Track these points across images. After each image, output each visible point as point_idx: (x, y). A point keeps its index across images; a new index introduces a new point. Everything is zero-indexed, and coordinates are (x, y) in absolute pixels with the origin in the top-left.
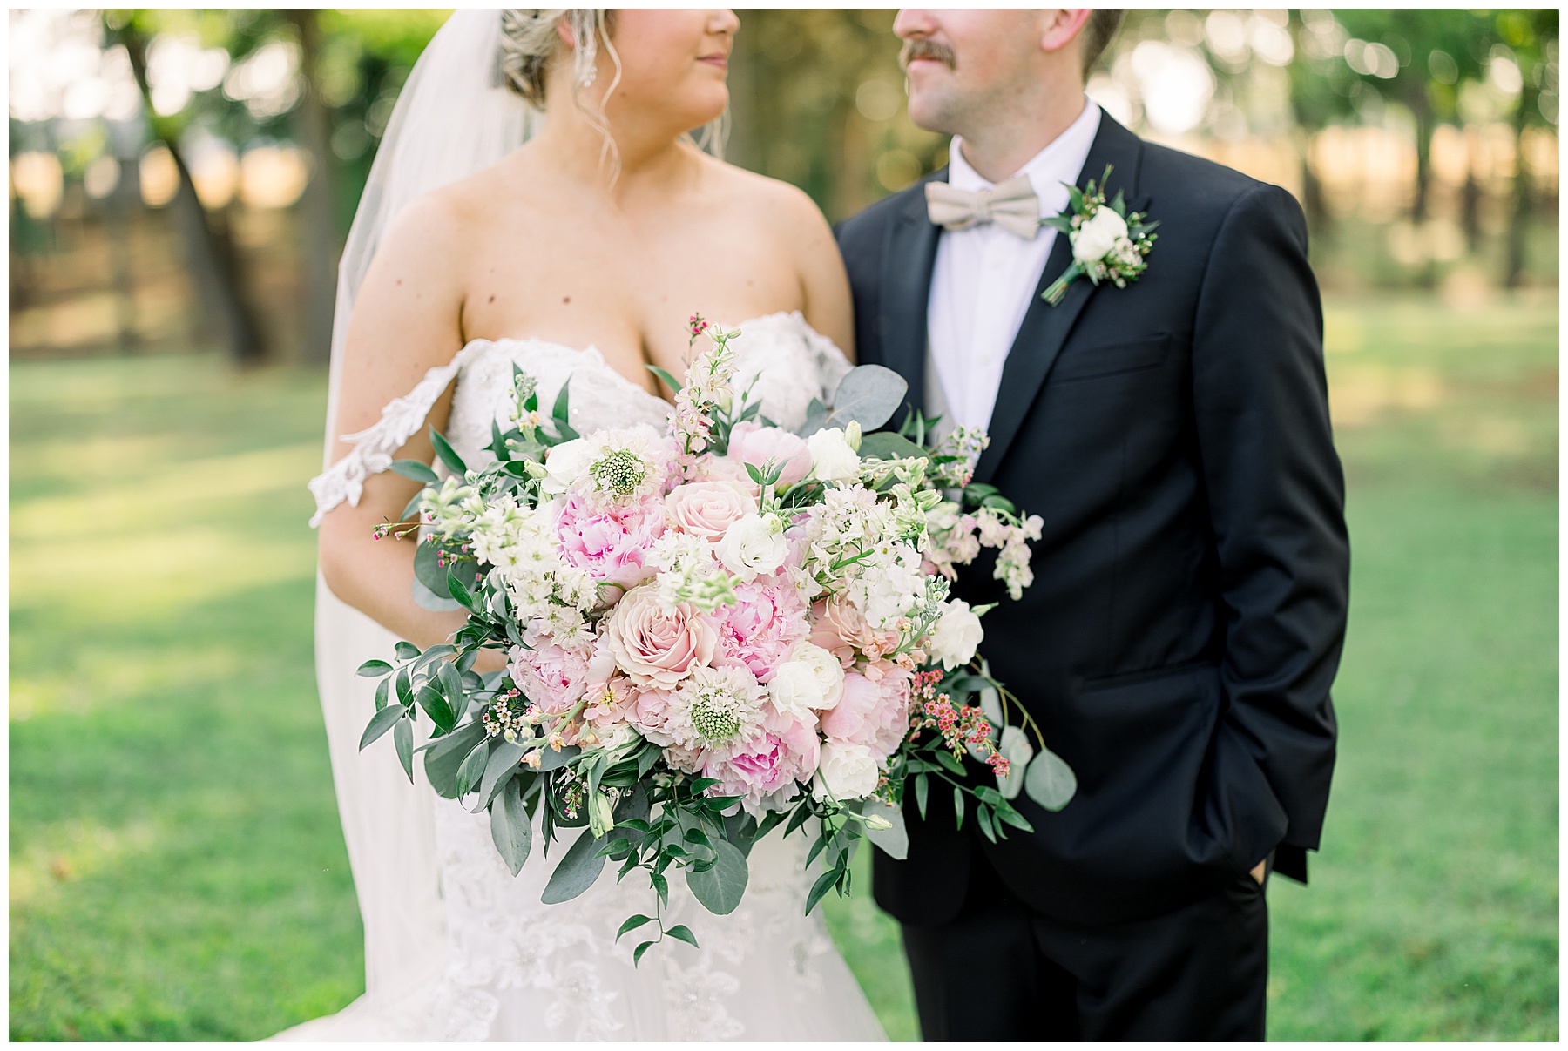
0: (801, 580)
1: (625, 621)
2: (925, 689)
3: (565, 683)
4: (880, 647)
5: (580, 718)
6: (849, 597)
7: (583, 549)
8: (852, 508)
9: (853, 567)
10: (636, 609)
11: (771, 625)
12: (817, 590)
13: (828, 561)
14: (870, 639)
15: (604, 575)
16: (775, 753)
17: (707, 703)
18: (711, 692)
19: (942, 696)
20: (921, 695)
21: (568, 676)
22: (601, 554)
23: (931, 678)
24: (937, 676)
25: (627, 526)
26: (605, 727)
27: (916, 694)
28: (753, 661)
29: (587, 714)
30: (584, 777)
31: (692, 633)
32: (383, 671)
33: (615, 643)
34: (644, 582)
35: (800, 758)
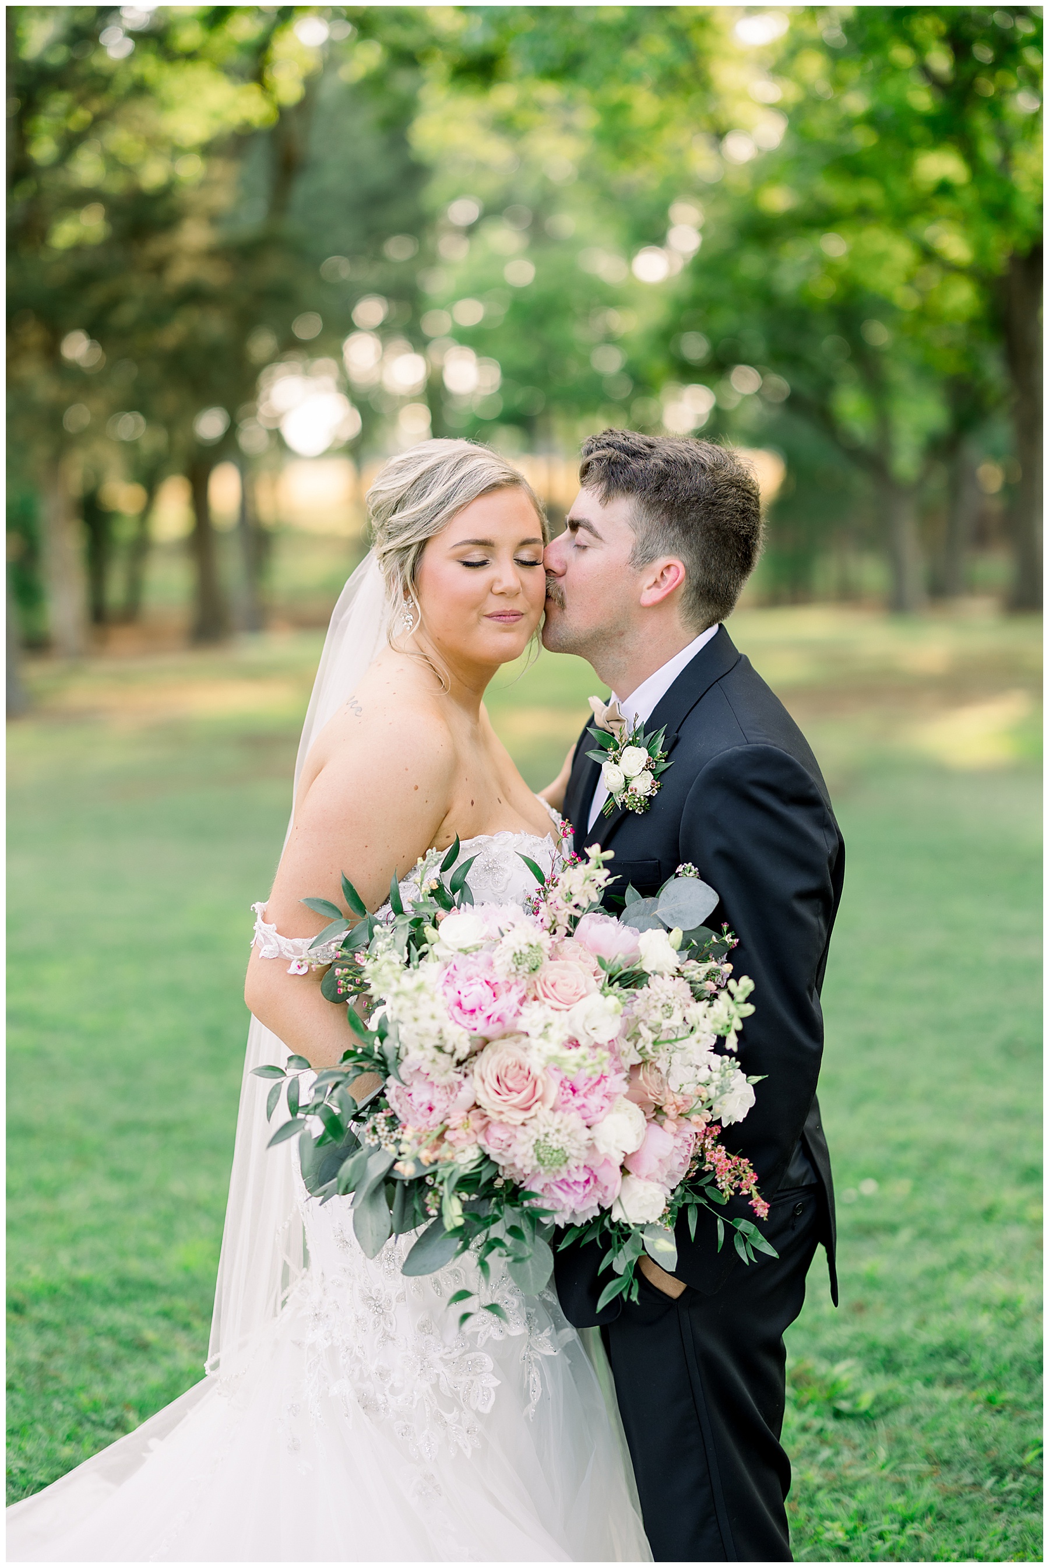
0: (627, 1050)
1: (487, 1065)
2: (707, 1141)
3: (431, 1109)
4: (678, 1108)
5: (441, 1137)
6: (658, 1065)
7: (459, 1004)
8: (672, 996)
9: (667, 1046)
10: (497, 1057)
11: (599, 1082)
12: (637, 1060)
13: (651, 1040)
14: (670, 1099)
15: (475, 1029)
16: (587, 1181)
17: (547, 1139)
18: (552, 1131)
19: (719, 1147)
20: (703, 1144)
21: (434, 1104)
22: (473, 1011)
23: (711, 1132)
24: (716, 1131)
25: (496, 991)
26: (460, 1146)
27: (699, 1144)
28: (583, 1109)
29: (448, 1136)
30: (441, 1183)
31: (539, 1083)
32: (278, 1076)
33: (478, 1082)
34: (504, 1037)
35: (606, 1188)
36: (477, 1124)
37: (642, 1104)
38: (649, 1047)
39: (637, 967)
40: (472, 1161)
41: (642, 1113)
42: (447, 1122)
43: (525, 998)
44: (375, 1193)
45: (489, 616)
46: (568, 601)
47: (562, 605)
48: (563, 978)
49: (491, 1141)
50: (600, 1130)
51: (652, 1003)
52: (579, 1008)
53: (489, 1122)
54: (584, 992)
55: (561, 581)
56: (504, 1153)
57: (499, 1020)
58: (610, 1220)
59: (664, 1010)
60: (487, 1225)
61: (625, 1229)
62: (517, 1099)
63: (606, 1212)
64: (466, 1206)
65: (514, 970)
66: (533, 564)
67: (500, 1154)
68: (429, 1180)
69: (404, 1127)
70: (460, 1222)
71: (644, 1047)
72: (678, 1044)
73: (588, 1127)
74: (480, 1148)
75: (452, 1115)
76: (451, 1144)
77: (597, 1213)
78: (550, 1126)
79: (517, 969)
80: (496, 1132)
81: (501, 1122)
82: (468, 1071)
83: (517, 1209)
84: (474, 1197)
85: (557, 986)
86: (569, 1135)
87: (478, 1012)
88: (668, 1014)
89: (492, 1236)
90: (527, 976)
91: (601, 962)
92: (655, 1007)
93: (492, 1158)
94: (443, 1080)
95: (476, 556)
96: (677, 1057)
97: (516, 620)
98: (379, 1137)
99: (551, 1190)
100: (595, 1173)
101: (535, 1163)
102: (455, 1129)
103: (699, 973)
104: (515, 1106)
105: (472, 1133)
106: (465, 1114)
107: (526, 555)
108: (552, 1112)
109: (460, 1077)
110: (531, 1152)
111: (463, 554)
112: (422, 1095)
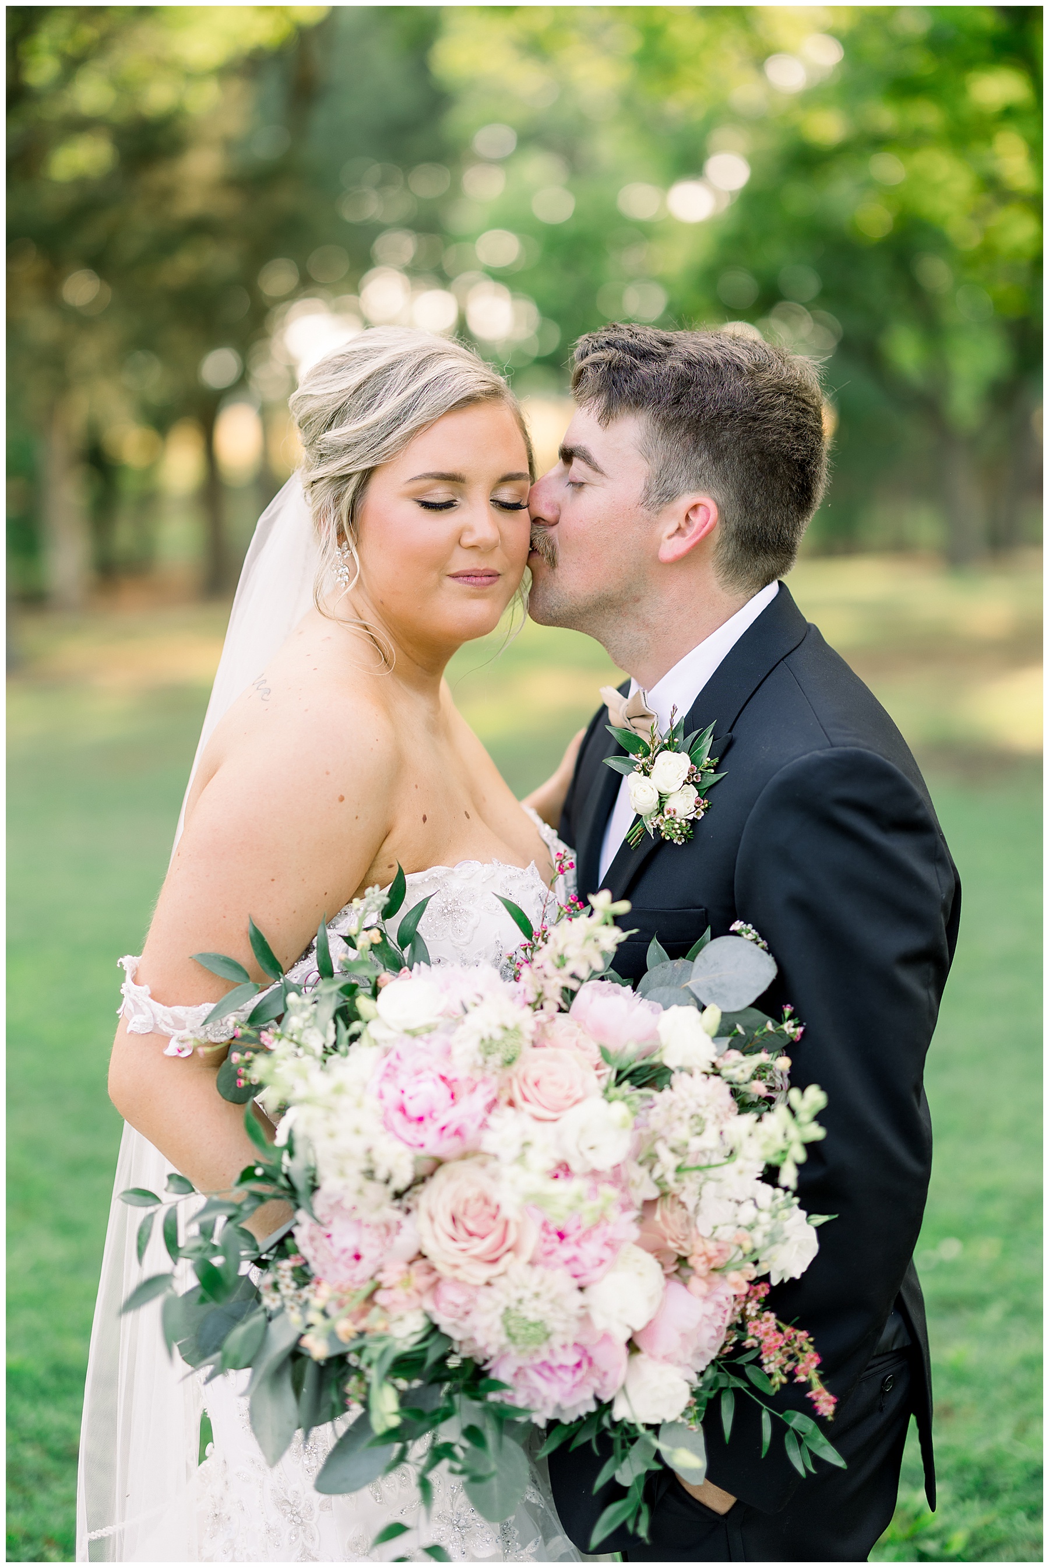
0: (638, 1179)
1: (438, 1197)
2: (749, 1306)
4: (709, 1260)
5: (370, 1298)
6: (683, 1198)
7: (403, 1109)
8: (704, 1102)
9: (696, 1174)
10: (452, 1187)
11: (597, 1225)
12: (653, 1193)
13: (673, 1166)
14: (699, 1247)
15: (422, 1146)
16: (578, 1365)
17: (521, 1307)
18: (527, 1294)
19: (767, 1314)
20: (744, 1310)
21: (363, 1252)
22: (421, 1119)
23: (756, 1292)
24: (763, 1290)
25: (455, 1091)
26: (396, 1312)
27: (738, 1309)
28: (573, 1263)
29: (381, 1298)
30: (369, 1364)
31: (512, 1225)
32: (150, 1202)
33: (424, 1222)
34: (464, 1156)
35: (605, 1374)
36: (422, 1281)
37: (659, 1252)
38: (670, 1177)
39: (656, 1060)
40: (414, 1333)
41: (659, 1266)
42: (380, 1277)
43: (495, 1102)
44: (277, 1373)
45: (454, 576)
46: (561, 556)
47: (553, 562)
48: (551, 1074)
49: (442, 1305)
50: (596, 1292)
51: (676, 1112)
52: (572, 1118)
53: (438, 1280)
54: (580, 1094)
55: (553, 531)
56: (461, 1324)
57: (458, 1132)
58: (610, 1417)
59: (693, 1122)
60: (434, 1424)
61: (632, 1431)
62: (480, 1247)
63: (605, 1407)
64: (404, 1398)
65: (480, 1062)
66: (515, 507)
67: (455, 1325)
68: (352, 1359)
69: (318, 1283)
70: (395, 1421)
71: (662, 1176)
72: (712, 1173)
73: (581, 1289)
74: (427, 1315)
75: (387, 1267)
76: (384, 1308)
77: (593, 1408)
78: (526, 1287)
79: (485, 1062)
80: (450, 1294)
81: (456, 1280)
82: (411, 1205)
83: (477, 1404)
84: (417, 1383)
85: (541, 1085)
86: (552, 1301)
87: (427, 1121)
88: (698, 1129)
89: (442, 1439)
90: (499, 1071)
91: (604, 1053)
92: (680, 1119)
93: (444, 1329)
94: (375, 1218)
95: (440, 494)
96: (710, 1189)
97: (491, 583)
98: (283, 1297)
99: (525, 1376)
100: (591, 1353)
101: (504, 1339)
102: (390, 1288)
103: (743, 1071)
104: (476, 1257)
105: (415, 1295)
106: (403, 1266)
107: (507, 494)
108: (529, 1267)
109: (399, 1215)
110: (498, 1325)
111: (422, 491)
112: (346, 1237)
